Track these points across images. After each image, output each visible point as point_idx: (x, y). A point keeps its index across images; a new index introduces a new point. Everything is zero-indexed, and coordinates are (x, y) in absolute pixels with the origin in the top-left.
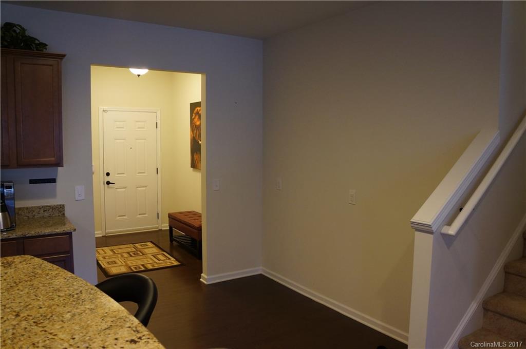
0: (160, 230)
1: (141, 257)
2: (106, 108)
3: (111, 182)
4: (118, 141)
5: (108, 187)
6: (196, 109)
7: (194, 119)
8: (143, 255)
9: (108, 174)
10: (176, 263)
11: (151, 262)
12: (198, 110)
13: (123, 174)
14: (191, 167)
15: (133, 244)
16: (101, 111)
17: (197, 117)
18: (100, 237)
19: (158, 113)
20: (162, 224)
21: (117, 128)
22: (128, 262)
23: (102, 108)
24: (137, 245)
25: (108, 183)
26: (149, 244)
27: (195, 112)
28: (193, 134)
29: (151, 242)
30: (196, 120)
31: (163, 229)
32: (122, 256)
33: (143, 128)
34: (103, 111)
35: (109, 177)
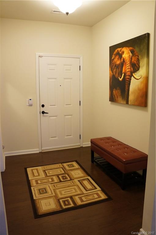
0: (81, 147)
1: (69, 183)
2: (41, 54)
3: (45, 112)
4: (50, 80)
5: (43, 116)
6: (116, 50)
7: (113, 59)
8: (71, 180)
9: (43, 106)
10: (103, 196)
11: (79, 192)
12: (118, 51)
13: (55, 105)
14: (110, 101)
15: (62, 163)
16: (37, 57)
17: (117, 57)
18: (38, 153)
19: (80, 59)
20: (83, 143)
21: (50, 70)
22: (58, 191)
23: (38, 54)
24: (65, 165)
25: (43, 113)
26: (74, 164)
27: (115, 53)
28: (112, 72)
29: (76, 161)
30: (116, 60)
31: (83, 146)
32: (53, 180)
33: (70, 70)
34: (39, 56)
35: (44, 108)
